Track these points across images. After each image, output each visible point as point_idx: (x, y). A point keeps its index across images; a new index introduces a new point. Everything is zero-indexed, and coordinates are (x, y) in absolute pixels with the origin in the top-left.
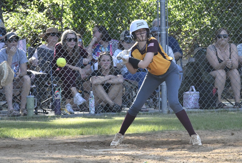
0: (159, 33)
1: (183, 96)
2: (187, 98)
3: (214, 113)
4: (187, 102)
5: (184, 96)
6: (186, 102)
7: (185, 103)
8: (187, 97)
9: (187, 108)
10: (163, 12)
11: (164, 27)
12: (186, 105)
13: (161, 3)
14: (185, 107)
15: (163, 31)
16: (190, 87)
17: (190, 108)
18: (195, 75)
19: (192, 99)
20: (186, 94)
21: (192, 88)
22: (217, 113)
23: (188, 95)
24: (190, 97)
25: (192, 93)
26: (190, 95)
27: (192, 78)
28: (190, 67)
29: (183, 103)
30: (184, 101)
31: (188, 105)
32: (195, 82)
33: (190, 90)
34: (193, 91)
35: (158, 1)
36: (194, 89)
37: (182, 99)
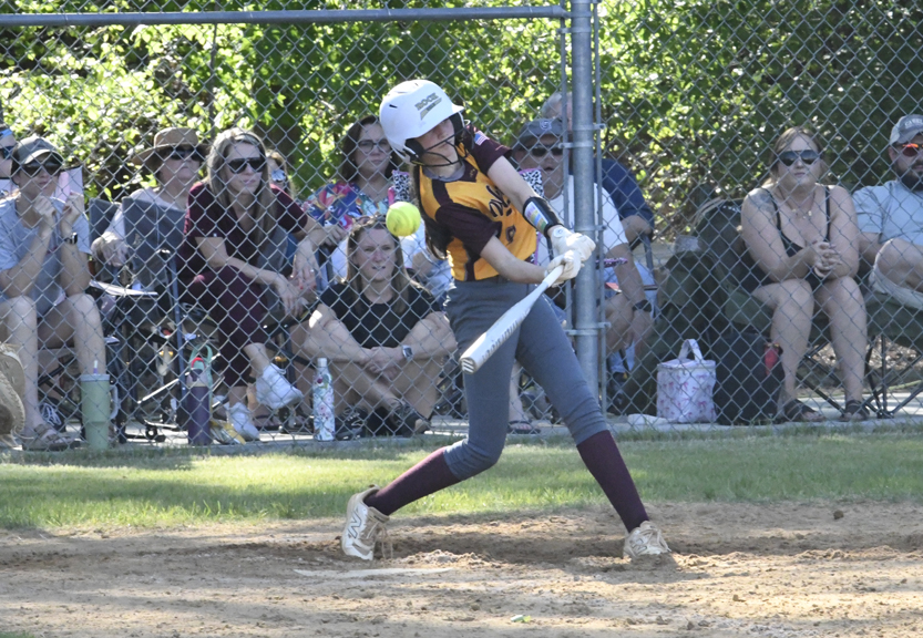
0: (568, 145)
1: (655, 375)
2: (671, 384)
3: (770, 437)
4: (672, 399)
5: (659, 375)
6: (667, 397)
7: (662, 402)
8: (671, 380)
9: (670, 420)
10: (582, 69)
11: (584, 124)
12: (667, 408)
13: (576, 37)
14: (662, 417)
15: (580, 140)
16: (681, 343)
17: (681, 418)
18: (700, 298)
19: (690, 387)
20: (666, 368)
21: (690, 348)
22: (782, 438)
23: (675, 374)
24: (682, 381)
25: (690, 363)
26: (681, 372)
27: (691, 310)
28: (680, 269)
29: (655, 401)
30: (661, 395)
31: (674, 409)
32: (700, 325)
33: (683, 353)
34: (691, 356)
35: (564, 31)
36: (697, 352)
37: (652, 388)
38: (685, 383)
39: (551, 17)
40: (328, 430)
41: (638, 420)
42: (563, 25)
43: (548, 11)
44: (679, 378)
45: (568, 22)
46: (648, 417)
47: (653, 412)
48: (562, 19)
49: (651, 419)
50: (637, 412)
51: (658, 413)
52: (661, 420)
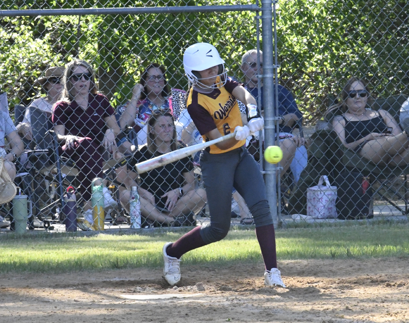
0: (260, 76)
1: (306, 194)
2: (314, 198)
3: (365, 226)
4: (314, 206)
5: (308, 194)
6: (312, 205)
7: (309, 208)
8: (314, 197)
9: (314, 217)
10: (267, 37)
11: (269, 66)
12: (312, 211)
13: (264, 20)
14: (310, 215)
15: (267, 74)
16: (319, 177)
17: (320, 216)
18: (329, 154)
19: (324, 200)
20: (311, 190)
21: (324, 180)
22: (371, 226)
23: (316, 193)
24: (320, 197)
25: (324, 188)
26: (319, 192)
27: (324, 161)
28: (318, 139)
29: (306, 207)
30: (309, 205)
31: (315, 211)
32: (329, 168)
33: (320, 183)
34: (324, 184)
35: (258, 17)
36: (328, 182)
37: (304, 200)
38: (321, 198)
39: (252, 10)
40: (137, 223)
41: (297, 217)
42: (258, 14)
43: (250, 7)
44: (318, 195)
45: (260, 13)
46: (302, 215)
47: (305, 213)
48: (257, 12)
49: (304, 216)
50: (297, 213)
51: (308, 213)
52: (309, 217)
